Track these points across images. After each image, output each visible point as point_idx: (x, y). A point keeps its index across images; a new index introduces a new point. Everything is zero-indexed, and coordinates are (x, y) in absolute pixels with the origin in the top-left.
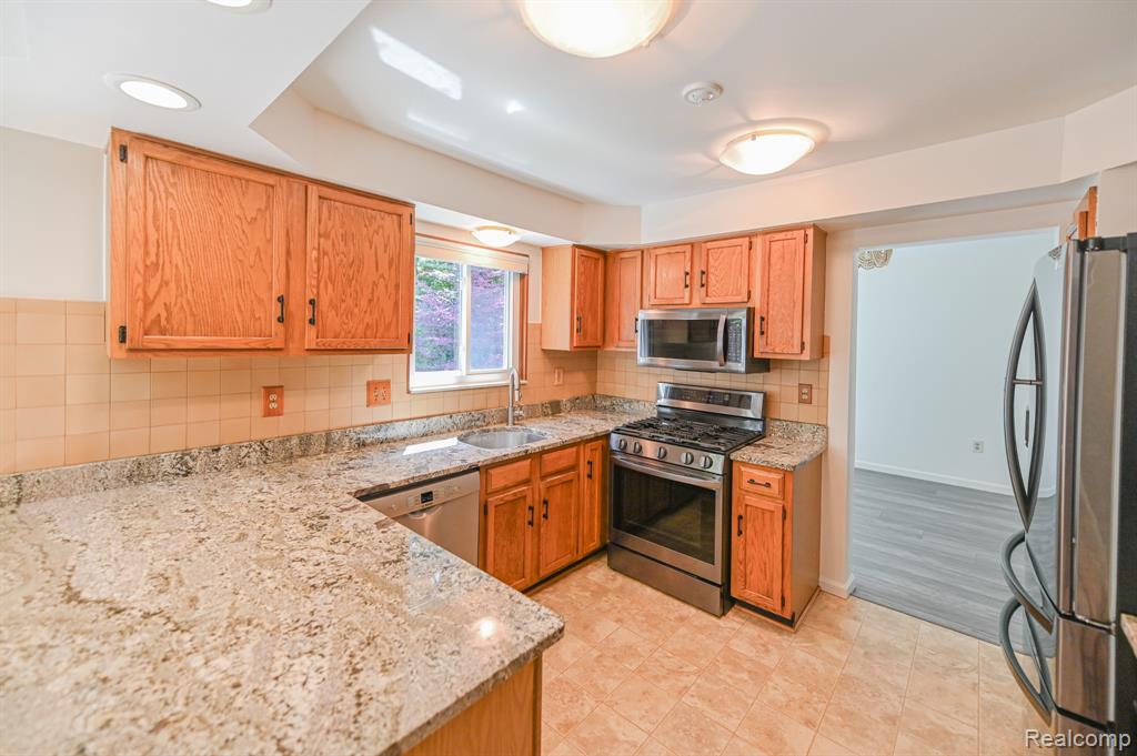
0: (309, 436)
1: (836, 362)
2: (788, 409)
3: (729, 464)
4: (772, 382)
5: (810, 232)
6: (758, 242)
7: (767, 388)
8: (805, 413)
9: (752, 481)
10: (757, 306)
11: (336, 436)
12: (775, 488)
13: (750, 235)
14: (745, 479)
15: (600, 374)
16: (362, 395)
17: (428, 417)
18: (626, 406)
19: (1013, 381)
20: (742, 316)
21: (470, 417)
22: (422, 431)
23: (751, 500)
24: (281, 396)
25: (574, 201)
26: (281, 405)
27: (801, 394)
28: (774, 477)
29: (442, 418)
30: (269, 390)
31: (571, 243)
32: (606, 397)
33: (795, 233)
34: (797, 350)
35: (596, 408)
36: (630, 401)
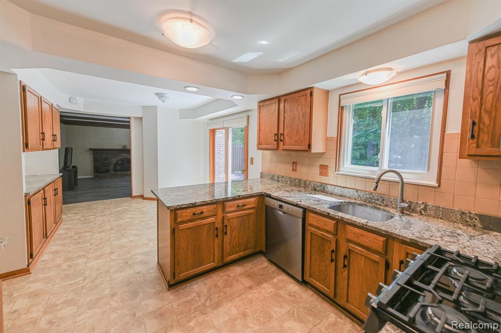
0: (301, 180)
11: (307, 183)
16: (317, 170)
17: (343, 187)
21: (371, 196)
22: (340, 193)
24: (296, 165)
26: (296, 168)
29: (351, 190)
30: (294, 163)
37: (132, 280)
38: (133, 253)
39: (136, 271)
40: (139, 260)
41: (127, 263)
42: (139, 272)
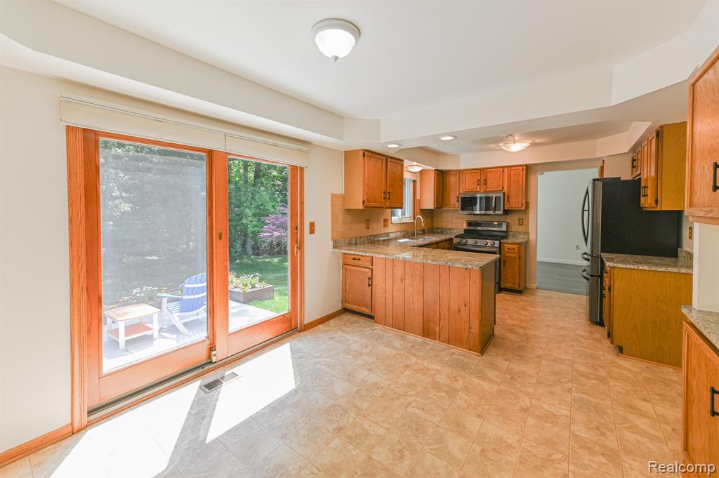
0: (375, 236)
1: (531, 210)
2: (515, 228)
3: (500, 243)
4: (510, 219)
5: (525, 167)
6: (506, 170)
7: (507, 221)
8: (521, 229)
9: (508, 249)
10: (506, 192)
12: (516, 250)
13: (503, 167)
14: (506, 249)
15: (435, 219)
16: (383, 224)
17: (396, 232)
18: (448, 231)
19: (583, 210)
20: (502, 195)
21: (405, 233)
23: (508, 255)
24: (369, 223)
25: (437, 153)
27: (519, 222)
28: (516, 246)
29: (399, 233)
30: (367, 221)
31: (434, 169)
32: (438, 228)
33: (519, 168)
34: (520, 206)
35: (434, 233)
36: (450, 229)
37: (517, 358)
38: (496, 388)
39: (507, 363)
40: (496, 373)
41: (512, 378)
42: (506, 360)
